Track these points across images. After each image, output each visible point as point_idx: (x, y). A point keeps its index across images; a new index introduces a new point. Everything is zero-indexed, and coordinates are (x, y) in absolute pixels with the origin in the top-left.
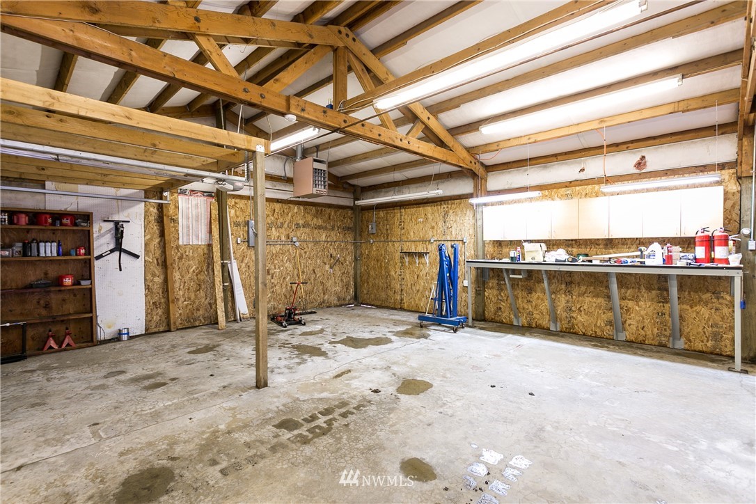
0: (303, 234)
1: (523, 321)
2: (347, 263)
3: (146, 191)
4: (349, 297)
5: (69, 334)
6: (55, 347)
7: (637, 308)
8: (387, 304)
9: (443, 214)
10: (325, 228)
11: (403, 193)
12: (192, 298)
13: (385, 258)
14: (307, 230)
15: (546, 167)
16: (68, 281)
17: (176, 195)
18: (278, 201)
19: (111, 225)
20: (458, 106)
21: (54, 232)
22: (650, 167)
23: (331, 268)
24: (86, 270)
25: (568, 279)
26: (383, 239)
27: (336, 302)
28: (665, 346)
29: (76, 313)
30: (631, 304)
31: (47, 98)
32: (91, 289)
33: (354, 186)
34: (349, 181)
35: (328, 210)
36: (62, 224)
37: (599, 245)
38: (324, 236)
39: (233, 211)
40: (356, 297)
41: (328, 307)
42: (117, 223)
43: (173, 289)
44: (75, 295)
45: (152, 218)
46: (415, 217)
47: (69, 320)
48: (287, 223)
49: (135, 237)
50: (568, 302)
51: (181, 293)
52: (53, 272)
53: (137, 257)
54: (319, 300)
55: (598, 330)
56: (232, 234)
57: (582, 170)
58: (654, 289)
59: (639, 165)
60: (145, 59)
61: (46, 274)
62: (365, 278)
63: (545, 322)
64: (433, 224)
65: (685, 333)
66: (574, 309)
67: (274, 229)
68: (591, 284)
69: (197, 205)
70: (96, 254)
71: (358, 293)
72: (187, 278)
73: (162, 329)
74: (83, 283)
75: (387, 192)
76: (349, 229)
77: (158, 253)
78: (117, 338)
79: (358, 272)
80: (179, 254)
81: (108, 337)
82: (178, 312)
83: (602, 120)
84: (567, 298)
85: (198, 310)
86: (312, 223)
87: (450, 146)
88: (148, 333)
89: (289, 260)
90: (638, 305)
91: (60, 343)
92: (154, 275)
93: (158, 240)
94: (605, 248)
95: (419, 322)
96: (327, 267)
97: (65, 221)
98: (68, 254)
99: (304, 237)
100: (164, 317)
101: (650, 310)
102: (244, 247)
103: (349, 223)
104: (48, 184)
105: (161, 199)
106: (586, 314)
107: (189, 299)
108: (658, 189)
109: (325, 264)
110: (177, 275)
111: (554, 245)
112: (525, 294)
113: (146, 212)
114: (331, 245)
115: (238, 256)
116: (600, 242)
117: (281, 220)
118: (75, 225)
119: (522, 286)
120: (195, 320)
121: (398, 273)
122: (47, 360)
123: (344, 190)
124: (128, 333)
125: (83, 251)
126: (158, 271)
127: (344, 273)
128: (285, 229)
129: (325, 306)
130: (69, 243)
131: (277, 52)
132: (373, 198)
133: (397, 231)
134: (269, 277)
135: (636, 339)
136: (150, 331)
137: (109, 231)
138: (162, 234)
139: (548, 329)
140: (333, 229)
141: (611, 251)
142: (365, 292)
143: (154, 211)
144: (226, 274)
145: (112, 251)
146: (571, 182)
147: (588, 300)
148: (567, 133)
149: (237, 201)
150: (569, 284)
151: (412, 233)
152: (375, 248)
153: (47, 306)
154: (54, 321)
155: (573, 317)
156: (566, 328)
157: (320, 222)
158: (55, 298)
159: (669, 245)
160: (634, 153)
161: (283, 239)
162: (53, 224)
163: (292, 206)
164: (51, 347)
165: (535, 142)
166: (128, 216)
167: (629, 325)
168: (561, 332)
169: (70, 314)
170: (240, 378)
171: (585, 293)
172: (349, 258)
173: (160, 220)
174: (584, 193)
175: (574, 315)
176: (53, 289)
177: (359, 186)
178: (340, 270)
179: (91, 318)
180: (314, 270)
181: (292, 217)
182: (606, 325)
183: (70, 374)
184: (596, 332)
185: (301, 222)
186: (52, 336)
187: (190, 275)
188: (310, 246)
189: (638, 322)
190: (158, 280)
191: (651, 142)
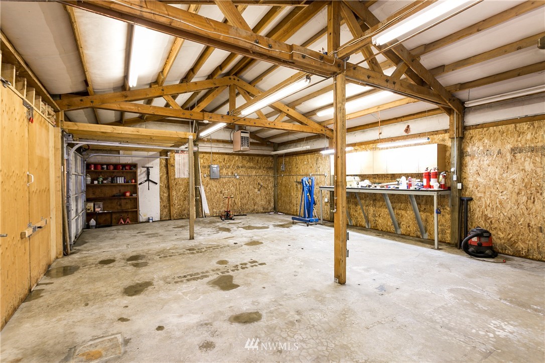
0: (242, 171)
2: (270, 188)
3: (160, 152)
4: (270, 208)
5: (128, 218)
6: (123, 223)
7: (406, 215)
8: (290, 212)
9: (316, 159)
10: (255, 168)
11: (297, 147)
12: (182, 204)
13: (289, 185)
14: (244, 169)
15: (364, 132)
16: (128, 194)
17: (174, 153)
18: (227, 154)
19: (145, 169)
20: (300, 104)
21: (123, 172)
22: (412, 132)
23: (259, 190)
24: (135, 190)
25: (374, 198)
26: (288, 174)
27: (262, 210)
29: (131, 209)
30: (403, 212)
31: (112, 129)
32: (136, 198)
33: (273, 143)
34: (271, 140)
35: (257, 158)
36: (126, 169)
37: (388, 177)
38: (254, 172)
39: (202, 160)
40: (275, 208)
41: (257, 213)
42: (148, 168)
43: (172, 199)
44: (131, 201)
45: (163, 165)
46: (303, 161)
47: (128, 211)
48: (231, 166)
49: (155, 175)
50: (374, 211)
51: (176, 202)
52: (123, 190)
53: (156, 184)
54: (251, 209)
55: (388, 228)
56: (201, 172)
57: (380, 133)
59: (407, 130)
60: (144, 110)
61: (120, 191)
62: (279, 197)
63: (364, 223)
64: (311, 165)
65: (428, 230)
66: (377, 215)
67: (224, 169)
69: (184, 158)
70: (139, 182)
71: (276, 205)
72: (179, 194)
73: (167, 219)
74: (134, 195)
75: (290, 146)
76: (270, 168)
77: (166, 182)
78: (148, 221)
79: (276, 193)
80: (175, 182)
81: (144, 221)
82: (175, 211)
83: (378, 107)
84: (374, 209)
85: (184, 210)
86: (247, 165)
87: (305, 123)
88: (161, 220)
89: (233, 186)
90: (406, 213)
91: (125, 222)
92: (164, 193)
93: (166, 176)
95: (292, 220)
96: (256, 190)
97: (127, 168)
98: (128, 182)
99: (242, 173)
100: (168, 213)
101: (412, 216)
102: (208, 179)
103: (270, 164)
104: (121, 152)
105: (167, 156)
106: (383, 219)
107: (180, 205)
108: (415, 145)
109: (255, 188)
110: (174, 193)
111: (367, 177)
112: (354, 206)
113: (160, 162)
114: (259, 177)
115: (205, 183)
117: (228, 164)
118: (131, 169)
119: (353, 202)
120: (183, 215)
121: (295, 194)
122: (119, 227)
123: (267, 145)
124: (152, 219)
125: (134, 181)
126: (166, 190)
127: (266, 194)
128: (231, 169)
129: (254, 212)
130: (128, 177)
131: (203, 92)
132: (283, 150)
133: (295, 169)
134: (222, 195)
135: (406, 233)
136: (162, 219)
137: (145, 172)
138: (167, 173)
139: (365, 227)
140: (260, 168)
142: (280, 205)
143: (164, 162)
144: (198, 193)
145: (146, 181)
146: (375, 140)
147: (383, 210)
148: (363, 114)
149: (204, 155)
150: (375, 200)
151: (301, 171)
152: (284, 180)
153: (120, 205)
154: (123, 212)
155: (376, 220)
156: (373, 227)
157: (252, 165)
158: (123, 202)
159: (410, 178)
160: (405, 123)
161: (230, 174)
162: (122, 169)
163: (234, 156)
164: (121, 223)
165: (350, 119)
166: (153, 165)
167: (403, 225)
168: (371, 229)
169: (129, 209)
170: (186, 236)
171: (382, 206)
172: (271, 185)
173: (167, 166)
176: (122, 197)
177: (276, 143)
178: (264, 192)
179: (137, 211)
180: (248, 192)
181: (235, 162)
182: (392, 225)
183: (126, 232)
185: (240, 165)
186: (122, 218)
187: (180, 193)
188: (245, 178)
189: (407, 223)
190: (166, 195)
191: (412, 117)
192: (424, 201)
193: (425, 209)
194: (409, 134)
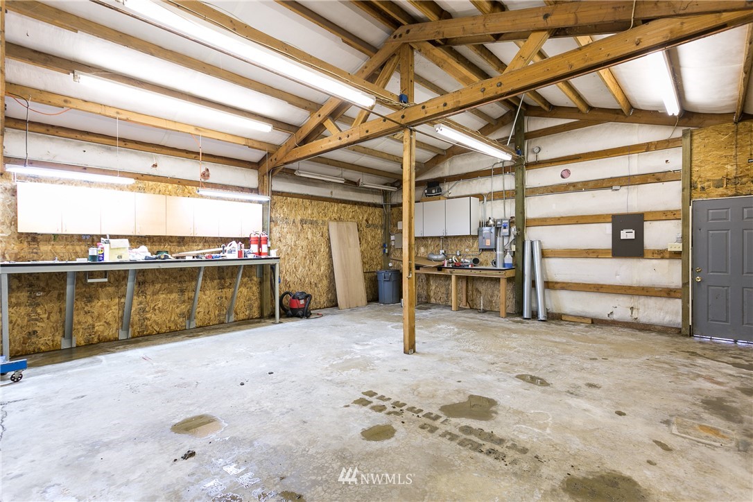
1: (79, 339)
7: (204, 297)
22: (212, 179)
25: (141, 279)
28: (223, 323)
30: (200, 294)
50: (141, 303)
55: (172, 325)
57: (155, 166)
58: (216, 279)
59: (205, 175)
65: (235, 309)
66: (147, 309)
68: (165, 281)
84: (140, 299)
90: (205, 294)
94: (178, 246)
101: (213, 297)
106: (160, 312)
108: (218, 198)
116: (174, 239)
135: (203, 323)
139: (116, 339)
141: (183, 248)
146: (142, 175)
147: (162, 296)
150: (142, 283)
155: (147, 319)
156: (139, 332)
159: (240, 243)
167: (198, 313)
168: (133, 338)
171: (159, 291)
174: (157, 190)
175: (148, 316)
182: (179, 318)
184: (170, 327)
189: (205, 308)
191: (212, 159)
192: (230, 274)
193: (230, 284)
194: (207, 181)
